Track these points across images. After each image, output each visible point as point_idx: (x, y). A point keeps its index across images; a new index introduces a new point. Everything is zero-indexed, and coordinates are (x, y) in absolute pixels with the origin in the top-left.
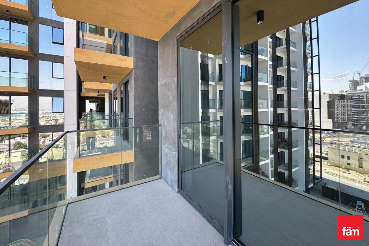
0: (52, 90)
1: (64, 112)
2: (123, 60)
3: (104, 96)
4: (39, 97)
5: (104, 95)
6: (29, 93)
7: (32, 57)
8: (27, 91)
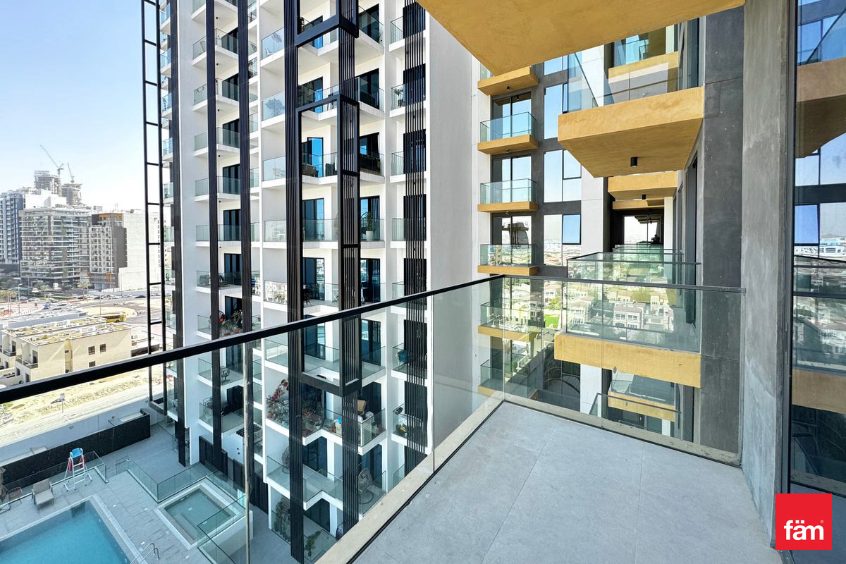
0: (563, 202)
1: (580, 244)
2: (669, 103)
3: (663, 204)
4: (545, 216)
5: (662, 202)
6: (531, 210)
7: (536, 149)
8: (527, 207)
